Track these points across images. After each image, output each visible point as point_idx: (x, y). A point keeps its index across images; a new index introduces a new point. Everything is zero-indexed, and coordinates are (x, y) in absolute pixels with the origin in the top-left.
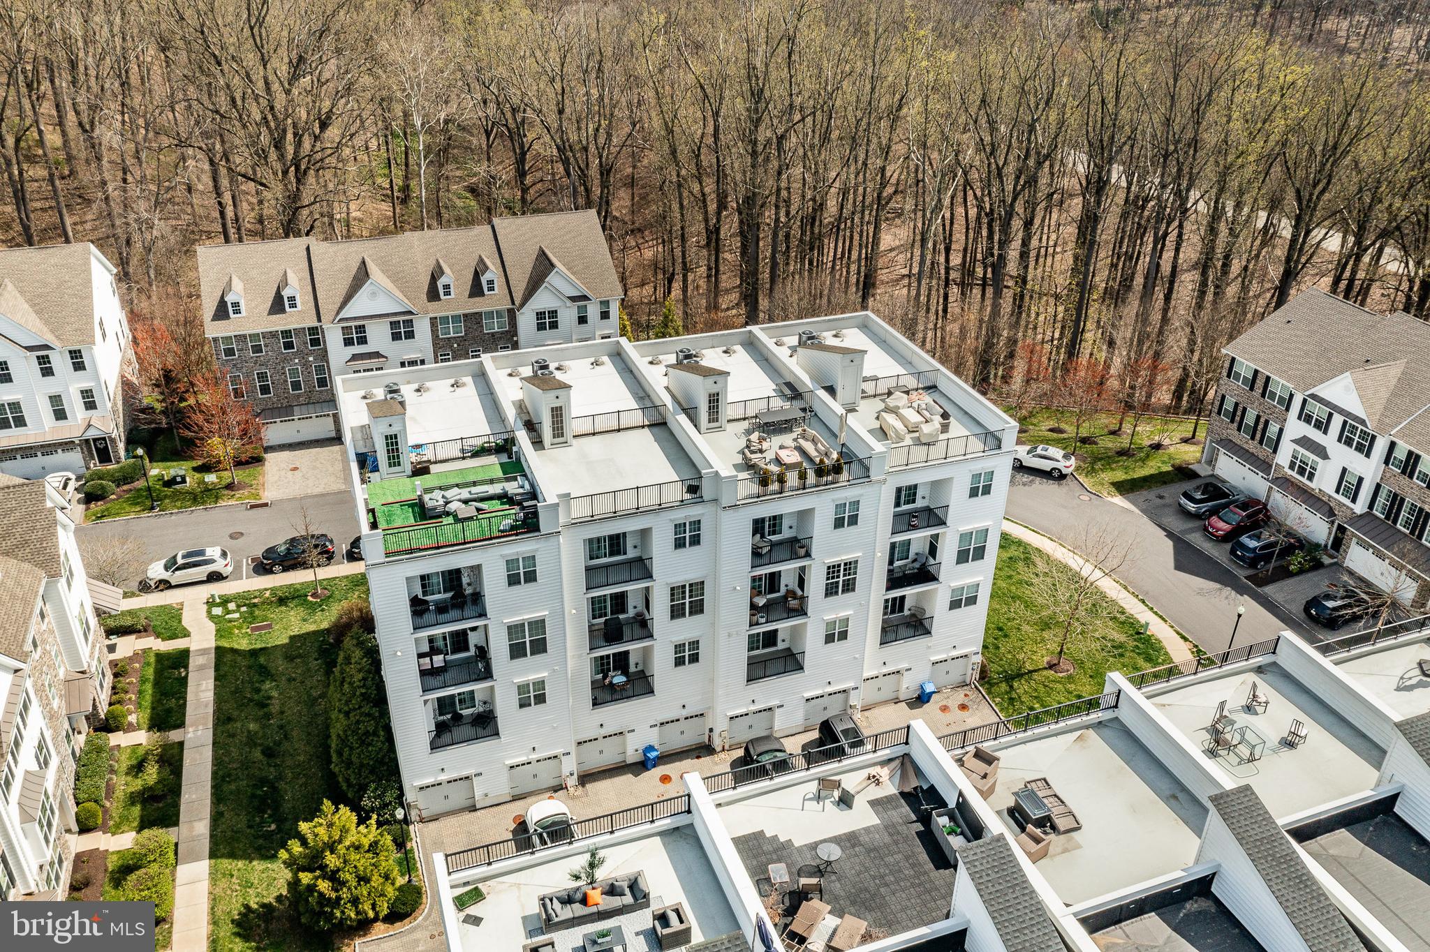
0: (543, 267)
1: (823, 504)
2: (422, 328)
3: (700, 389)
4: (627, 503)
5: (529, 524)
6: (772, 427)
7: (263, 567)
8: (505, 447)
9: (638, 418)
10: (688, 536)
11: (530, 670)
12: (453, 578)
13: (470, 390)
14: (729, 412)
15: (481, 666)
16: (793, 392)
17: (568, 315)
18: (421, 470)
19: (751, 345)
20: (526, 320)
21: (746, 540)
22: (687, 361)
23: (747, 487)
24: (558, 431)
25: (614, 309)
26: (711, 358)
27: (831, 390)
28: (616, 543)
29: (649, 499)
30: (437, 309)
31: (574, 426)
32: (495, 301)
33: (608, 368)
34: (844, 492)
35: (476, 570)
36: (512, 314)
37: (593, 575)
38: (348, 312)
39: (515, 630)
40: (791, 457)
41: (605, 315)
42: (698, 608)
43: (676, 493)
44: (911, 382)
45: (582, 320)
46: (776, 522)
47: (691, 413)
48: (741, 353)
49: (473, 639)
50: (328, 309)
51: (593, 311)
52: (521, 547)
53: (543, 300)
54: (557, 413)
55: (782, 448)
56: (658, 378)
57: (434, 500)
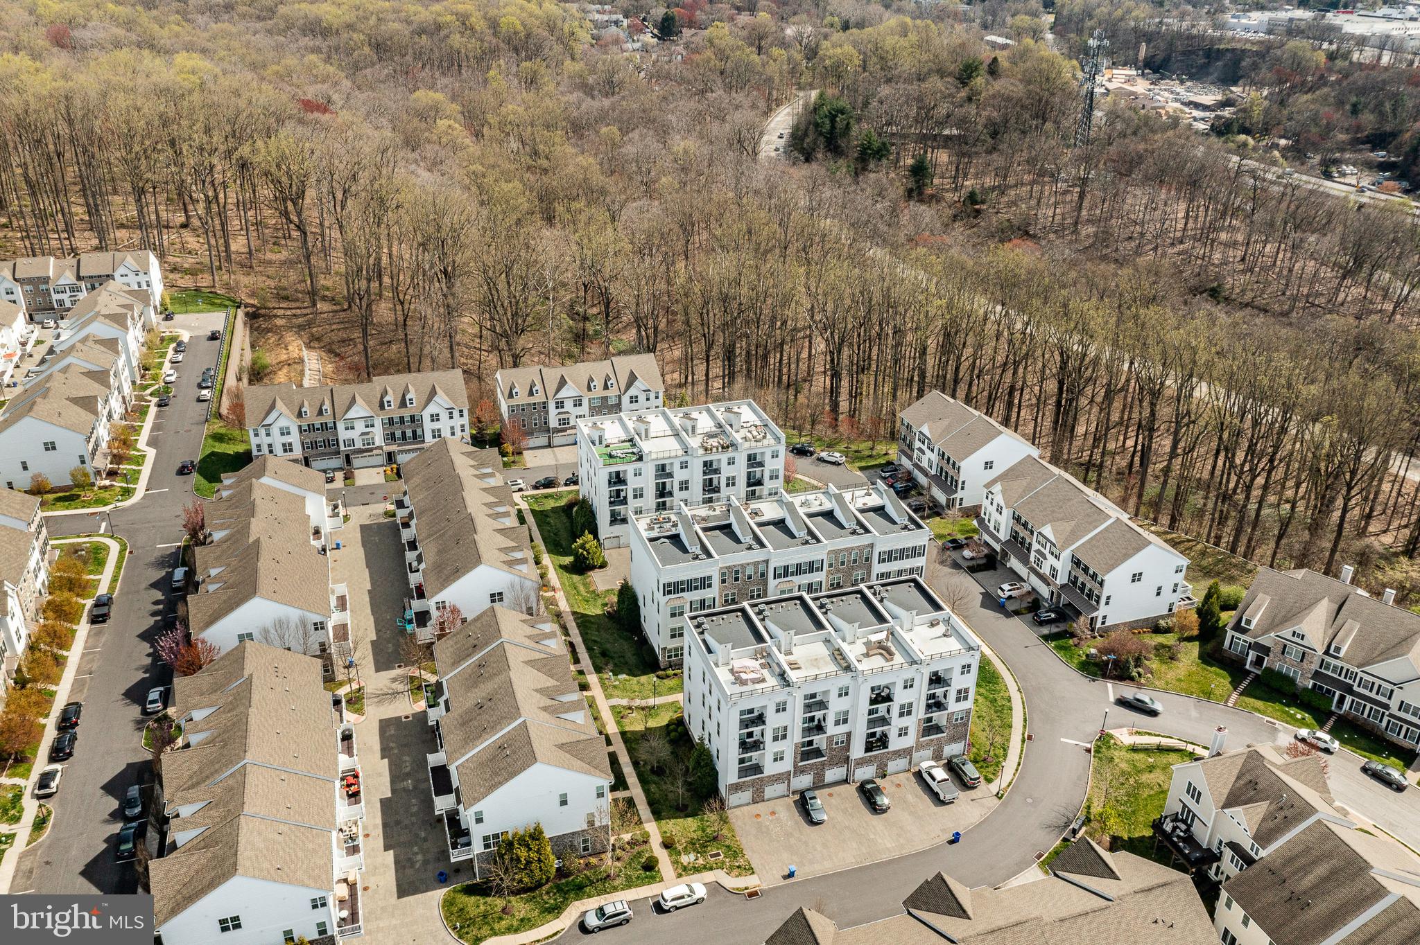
0: (632, 378)
1: (724, 457)
2: (585, 402)
3: (689, 424)
4: (667, 455)
5: (640, 459)
6: (711, 436)
7: (536, 487)
8: (631, 440)
9: (670, 433)
10: (684, 465)
11: (638, 503)
12: (618, 473)
13: (617, 424)
14: (699, 431)
15: (624, 501)
16: (720, 426)
17: (642, 398)
18: (607, 446)
19: (709, 411)
20: (625, 400)
21: (701, 468)
22: (686, 416)
23: (701, 451)
24: (647, 436)
25: (661, 395)
26: (695, 415)
27: (731, 426)
28: (663, 467)
29: (673, 454)
30: (591, 395)
31: (652, 434)
32: (612, 393)
33: (661, 418)
34: (730, 453)
35: (625, 471)
36: (620, 397)
37: (657, 477)
38: (558, 396)
39: (635, 490)
40: (715, 444)
41: (657, 397)
42: (687, 488)
43: (681, 452)
44: (759, 423)
45: (648, 399)
46: (711, 462)
47: (686, 431)
48: (705, 413)
49: (623, 494)
50: (550, 395)
51: (652, 396)
52: (639, 465)
53: (632, 392)
54: (646, 431)
55: (714, 442)
56: (677, 421)
57: (614, 453)
